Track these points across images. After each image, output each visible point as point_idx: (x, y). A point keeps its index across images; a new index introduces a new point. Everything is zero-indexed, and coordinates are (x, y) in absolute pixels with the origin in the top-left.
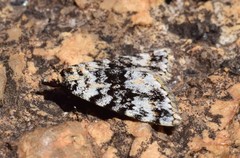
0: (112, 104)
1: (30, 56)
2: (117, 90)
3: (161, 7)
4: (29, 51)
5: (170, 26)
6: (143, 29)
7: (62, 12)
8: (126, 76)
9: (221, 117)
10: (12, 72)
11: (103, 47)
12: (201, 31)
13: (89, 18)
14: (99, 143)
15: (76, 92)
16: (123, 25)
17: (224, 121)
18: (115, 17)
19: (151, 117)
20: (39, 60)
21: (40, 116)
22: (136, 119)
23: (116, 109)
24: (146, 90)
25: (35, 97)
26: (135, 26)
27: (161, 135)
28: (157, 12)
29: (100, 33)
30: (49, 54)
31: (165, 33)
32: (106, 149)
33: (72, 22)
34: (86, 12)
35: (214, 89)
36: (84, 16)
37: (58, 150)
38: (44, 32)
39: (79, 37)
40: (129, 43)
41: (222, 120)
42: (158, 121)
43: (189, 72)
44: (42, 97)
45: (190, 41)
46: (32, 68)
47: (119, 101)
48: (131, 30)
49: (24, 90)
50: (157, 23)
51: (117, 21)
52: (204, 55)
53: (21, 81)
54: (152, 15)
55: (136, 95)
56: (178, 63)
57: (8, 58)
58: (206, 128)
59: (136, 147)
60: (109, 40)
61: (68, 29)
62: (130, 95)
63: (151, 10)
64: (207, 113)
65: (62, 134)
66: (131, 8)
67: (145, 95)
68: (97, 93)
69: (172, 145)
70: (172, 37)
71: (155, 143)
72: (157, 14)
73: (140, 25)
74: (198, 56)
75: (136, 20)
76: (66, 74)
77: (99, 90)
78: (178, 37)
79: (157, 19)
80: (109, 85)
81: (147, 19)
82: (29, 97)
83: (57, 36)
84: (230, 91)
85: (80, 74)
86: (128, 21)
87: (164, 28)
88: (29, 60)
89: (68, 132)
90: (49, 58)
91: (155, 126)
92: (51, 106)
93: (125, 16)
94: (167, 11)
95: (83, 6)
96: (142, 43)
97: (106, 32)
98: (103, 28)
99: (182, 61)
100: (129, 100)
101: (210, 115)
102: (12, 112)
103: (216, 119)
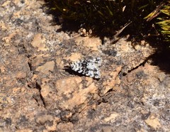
0: (83, 72)
1: (62, 59)
2: (84, 68)
5: (103, 51)
6: (95, 52)
7: (72, 47)
8: (87, 65)
10: (57, 64)
11: (83, 57)
12: (111, 53)
13: (79, 49)
14: (78, 82)
17: (114, 77)
19: (93, 76)
20: (65, 60)
21: (63, 76)
22: (89, 76)
24: (92, 69)
25: (63, 70)
27: (95, 81)
28: (99, 47)
29: (82, 53)
30: (67, 59)
32: (80, 85)
33: (75, 50)
34: (79, 47)
35: (112, 69)
37: (67, 84)
38: (67, 52)
39: (76, 54)
40: (90, 56)
43: (107, 64)
44: (65, 71)
45: (108, 55)
46: (63, 62)
48: (91, 52)
49: (59, 69)
51: (87, 49)
52: (111, 59)
53: (59, 66)
57: (56, 60)
58: (108, 79)
59: (88, 84)
60: (85, 55)
61: (74, 52)
62: (88, 70)
63: (97, 46)
64: (109, 75)
66: (92, 46)
69: (98, 84)
70: (103, 54)
71: (94, 83)
74: (109, 59)
75: (93, 49)
77: (79, 68)
79: (99, 49)
80: (82, 67)
81: (96, 49)
82: (61, 71)
83: (70, 54)
84: (116, 69)
85: (75, 64)
86: (90, 50)
87: (101, 52)
89: (70, 79)
91: (94, 78)
92: (67, 73)
93: (90, 48)
94: (102, 47)
95: (78, 45)
96: (94, 56)
97: (84, 53)
98: (83, 51)
99: (105, 61)
102: (56, 74)
103: (112, 77)
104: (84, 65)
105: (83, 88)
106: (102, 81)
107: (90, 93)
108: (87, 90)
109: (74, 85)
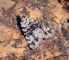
0: (25, 32)
1: (24, 7)
2: (30, 30)
3: (64, 21)
4: (25, 5)
5: (62, 27)
6: (55, 23)
7: (43, 3)
8: (35, 29)
9: (46, 56)
10: (15, 7)
11: (41, 19)
12: (67, 35)
13: (46, 10)
15: (21, 23)
16: (51, 18)
17: (46, 58)
18: (51, 15)
19: (29, 42)
20: (25, 9)
21: (10, 21)
23: (25, 34)
24: (36, 36)
25: (15, 16)
26: (54, 20)
27: (28, 48)
29: (44, 15)
31: (59, 28)
32: (13, 40)
34: (47, 8)
35: (52, 49)
36: (46, 8)
37: (3, 31)
38: (34, 4)
40: (48, 23)
41: (46, 57)
42: (30, 44)
43: (54, 41)
44: (16, 18)
45: (62, 34)
47: (27, 33)
48: (52, 21)
50: (60, 24)
52: (61, 40)
53: (15, 10)
54: (60, 21)
55: (33, 35)
56: (54, 37)
57: (18, 3)
58: (40, 55)
59: (20, 46)
61: (39, 8)
62: (31, 34)
63: (61, 20)
65: (7, 29)
67: (34, 37)
68: (25, 27)
69: (29, 52)
71: (25, 48)
72: (62, 22)
73: (55, 21)
76: (23, 17)
77: (26, 27)
78: (61, 31)
79: (61, 23)
80: (30, 28)
82: (13, 15)
83: (35, 7)
84: (55, 53)
85: (26, 20)
86: (53, 18)
88: (23, 7)
89: (9, 30)
90: (27, 11)
92: (15, 21)
93: (54, 16)
94: (65, 24)
95: (48, 6)
96: (51, 25)
97: (46, 16)
98: (46, 15)
99: (55, 37)
100: (30, 34)
101: (44, 54)
102: (6, 15)
103: (45, 56)
104: (33, 27)
105: (12, 46)
106: (34, 53)
107: (13, 55)
108: (14, 50)
109: (8, 38)
